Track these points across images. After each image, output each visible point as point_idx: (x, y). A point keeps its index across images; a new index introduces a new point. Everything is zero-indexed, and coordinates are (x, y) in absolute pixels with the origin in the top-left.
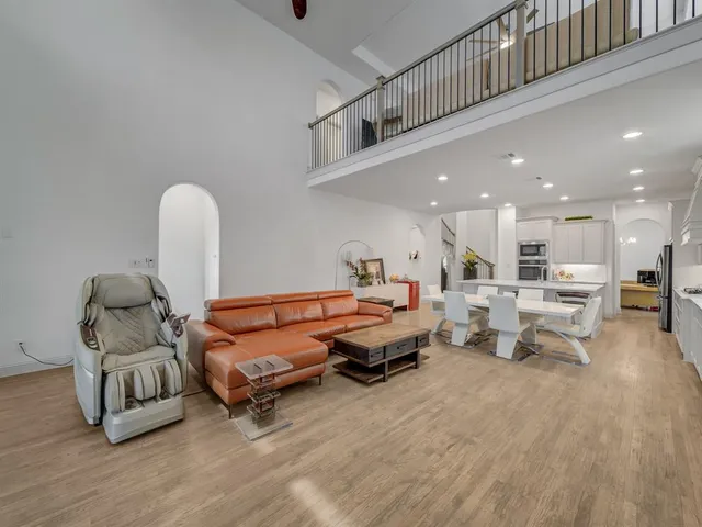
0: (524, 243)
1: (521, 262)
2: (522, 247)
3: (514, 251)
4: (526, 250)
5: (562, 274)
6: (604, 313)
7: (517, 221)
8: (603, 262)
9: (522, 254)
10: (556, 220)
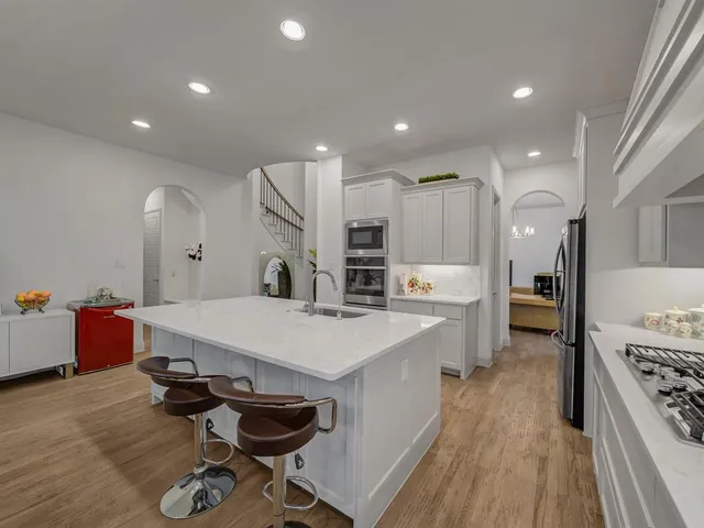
0: (355, 225)
1: (350, 261)
2: (351, 231)
3: (340, 239)
4: (357, 239)
5: (412, 284)
6: (476, 359)
7: (345, 183)
8: (475, 261)
9: (351, 245)
10: (406, 182)
